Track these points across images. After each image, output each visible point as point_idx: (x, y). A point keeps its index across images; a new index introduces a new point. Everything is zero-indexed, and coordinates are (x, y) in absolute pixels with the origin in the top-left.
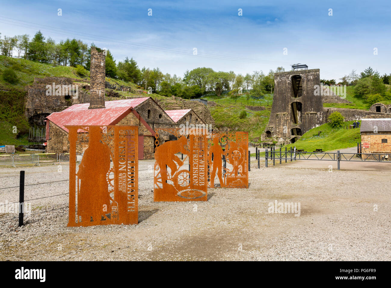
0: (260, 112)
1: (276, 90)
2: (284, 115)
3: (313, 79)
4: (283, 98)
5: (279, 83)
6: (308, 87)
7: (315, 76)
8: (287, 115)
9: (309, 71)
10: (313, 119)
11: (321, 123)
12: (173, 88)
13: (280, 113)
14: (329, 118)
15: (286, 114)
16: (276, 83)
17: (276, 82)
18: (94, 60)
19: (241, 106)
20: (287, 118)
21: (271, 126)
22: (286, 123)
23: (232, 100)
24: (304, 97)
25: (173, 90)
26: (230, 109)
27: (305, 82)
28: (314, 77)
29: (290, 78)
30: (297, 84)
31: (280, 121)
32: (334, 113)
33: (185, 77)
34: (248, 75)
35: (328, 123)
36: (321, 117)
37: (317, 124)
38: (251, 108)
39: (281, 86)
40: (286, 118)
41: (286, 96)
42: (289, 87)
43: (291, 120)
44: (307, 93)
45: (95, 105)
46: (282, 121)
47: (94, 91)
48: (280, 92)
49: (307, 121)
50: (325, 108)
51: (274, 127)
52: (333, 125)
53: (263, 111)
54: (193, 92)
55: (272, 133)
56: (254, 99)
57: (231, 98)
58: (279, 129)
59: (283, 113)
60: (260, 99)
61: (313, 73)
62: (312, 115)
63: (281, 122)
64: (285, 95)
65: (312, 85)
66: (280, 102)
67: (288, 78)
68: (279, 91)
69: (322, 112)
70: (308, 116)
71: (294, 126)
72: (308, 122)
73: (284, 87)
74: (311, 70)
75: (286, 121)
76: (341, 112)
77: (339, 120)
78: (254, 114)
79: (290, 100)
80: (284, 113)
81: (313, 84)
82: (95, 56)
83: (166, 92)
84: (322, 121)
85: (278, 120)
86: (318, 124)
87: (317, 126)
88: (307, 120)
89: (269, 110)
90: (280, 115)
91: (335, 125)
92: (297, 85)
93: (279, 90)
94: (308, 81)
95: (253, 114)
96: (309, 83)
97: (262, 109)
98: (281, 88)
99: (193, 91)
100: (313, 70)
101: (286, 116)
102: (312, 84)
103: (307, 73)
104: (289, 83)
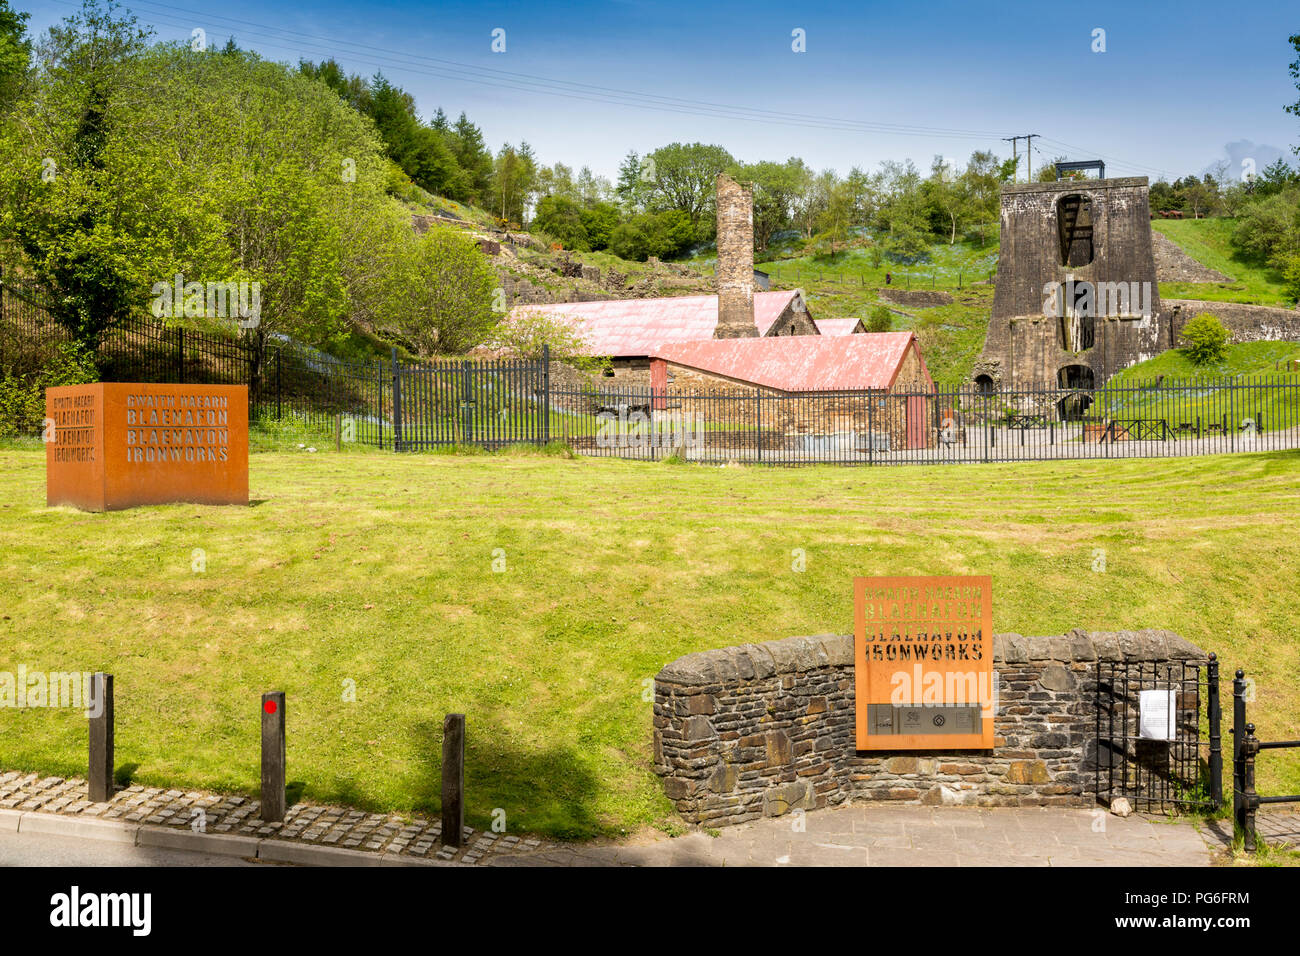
0: (933, 310)
1: (1008, 242)
2: (1035, 323)
3: (1129, 210)
4: (1030, 268)
5: (1016, 220)
6: (1113, 235)
7: (1133, 200)
8: (1046, 323)
9: (1117, 184)
10: (1129, 335)
11: (1154, 349)
12: (590, 221)
13: (1023, 317)
14: (1184, 333)
15: (1043, 321)
16: (1007, 220)
17: (1006, 215)
18: (732, 207)
19: (863, 289)
20: (1047, 334)
21: (991, 360)
22: (1043, 350)
23: (821, 266)
24: (1101, 264)
25: (590, 226)
26: (828, 299)
27: (1103, 219)
28: (1130, 203)
29: (1053, 202)
30: (1068, 220)
31: (1022, 342)
32: (1201, 318)
33: (623, 179)
34: (856, 174)
35: (1177, 349)
36: (1153, 329)
37: (1143, 352)
38: (901, 298)
39: (1023, 230)
40: (1041, 334)
41: (1039, 261)
42: (1049, 234)
43: (1057, 337)
44: (1111, 253)
45: (738, 321)
46: (1031, 344)
47: (734, 287)
48: (1020, 249)
49: (1111, 341)
50: (1167, 303)
51: (1003, 364)
52: (1199, 356)
53: (946, 310)
54: (670, 237)
55: (995, 381)
56: (899, 262)
57: (816, 260)
58: (1019, 368)
59: (1031, 318)
60: (918, 264)
61: (1130, 189)
62: (1127, 324)
63: (1025, 345)
64: (1037, 257)
65: (1127, 228)
66: (1022, 280)
67: (1047, 204)
68: (1015, 246)
69: (1158, 315)
70: (1115, 328)
71: (1068, 360)
72: (1113, 346)
73: (1033, 233)
74: (1123, 179)
75: (1044, 344)
76: (1218, 313)
77: (1217, 339)
78: (915, 318)
79: (1053, 274)
80: (1035, 316)
81: (1130, 225)
82: (735, 200)
83: (570, 235)
84: (1158, 342)
85: (1016, 342)
86: (1145, 351)
87: (1143, 358)
88: (1110, 338)
89: (967, 305)
90: (1023, 323)
91: (1204, 355)
92: (1068, 225)
93: (1015, 243)
94: (1114, 214)
95: (911, 319)
96: (1116, 222)
97: (939, 301)
98: (1023, 236)
99: (671, 234)
100: (1128, 180)
101: (1044, 327)
102: (1125, 225)
103: (1109, 191)
104: (1050, 219)
